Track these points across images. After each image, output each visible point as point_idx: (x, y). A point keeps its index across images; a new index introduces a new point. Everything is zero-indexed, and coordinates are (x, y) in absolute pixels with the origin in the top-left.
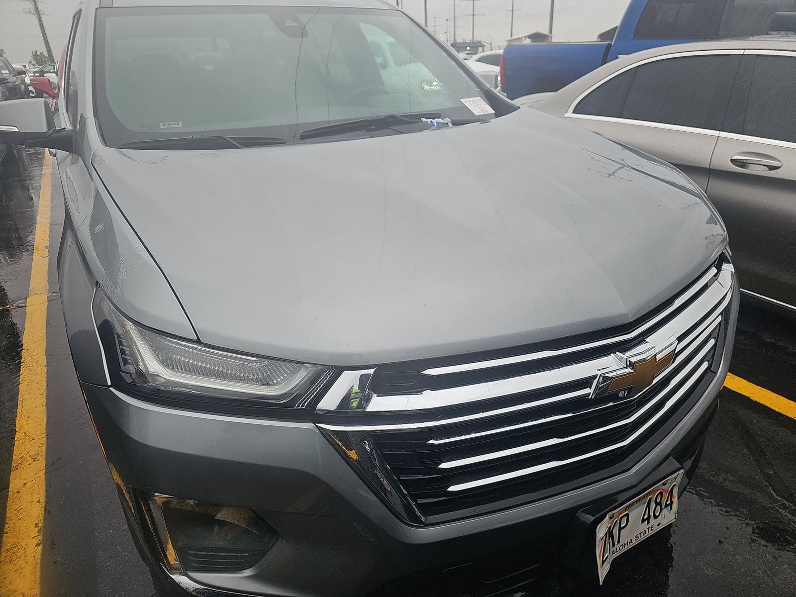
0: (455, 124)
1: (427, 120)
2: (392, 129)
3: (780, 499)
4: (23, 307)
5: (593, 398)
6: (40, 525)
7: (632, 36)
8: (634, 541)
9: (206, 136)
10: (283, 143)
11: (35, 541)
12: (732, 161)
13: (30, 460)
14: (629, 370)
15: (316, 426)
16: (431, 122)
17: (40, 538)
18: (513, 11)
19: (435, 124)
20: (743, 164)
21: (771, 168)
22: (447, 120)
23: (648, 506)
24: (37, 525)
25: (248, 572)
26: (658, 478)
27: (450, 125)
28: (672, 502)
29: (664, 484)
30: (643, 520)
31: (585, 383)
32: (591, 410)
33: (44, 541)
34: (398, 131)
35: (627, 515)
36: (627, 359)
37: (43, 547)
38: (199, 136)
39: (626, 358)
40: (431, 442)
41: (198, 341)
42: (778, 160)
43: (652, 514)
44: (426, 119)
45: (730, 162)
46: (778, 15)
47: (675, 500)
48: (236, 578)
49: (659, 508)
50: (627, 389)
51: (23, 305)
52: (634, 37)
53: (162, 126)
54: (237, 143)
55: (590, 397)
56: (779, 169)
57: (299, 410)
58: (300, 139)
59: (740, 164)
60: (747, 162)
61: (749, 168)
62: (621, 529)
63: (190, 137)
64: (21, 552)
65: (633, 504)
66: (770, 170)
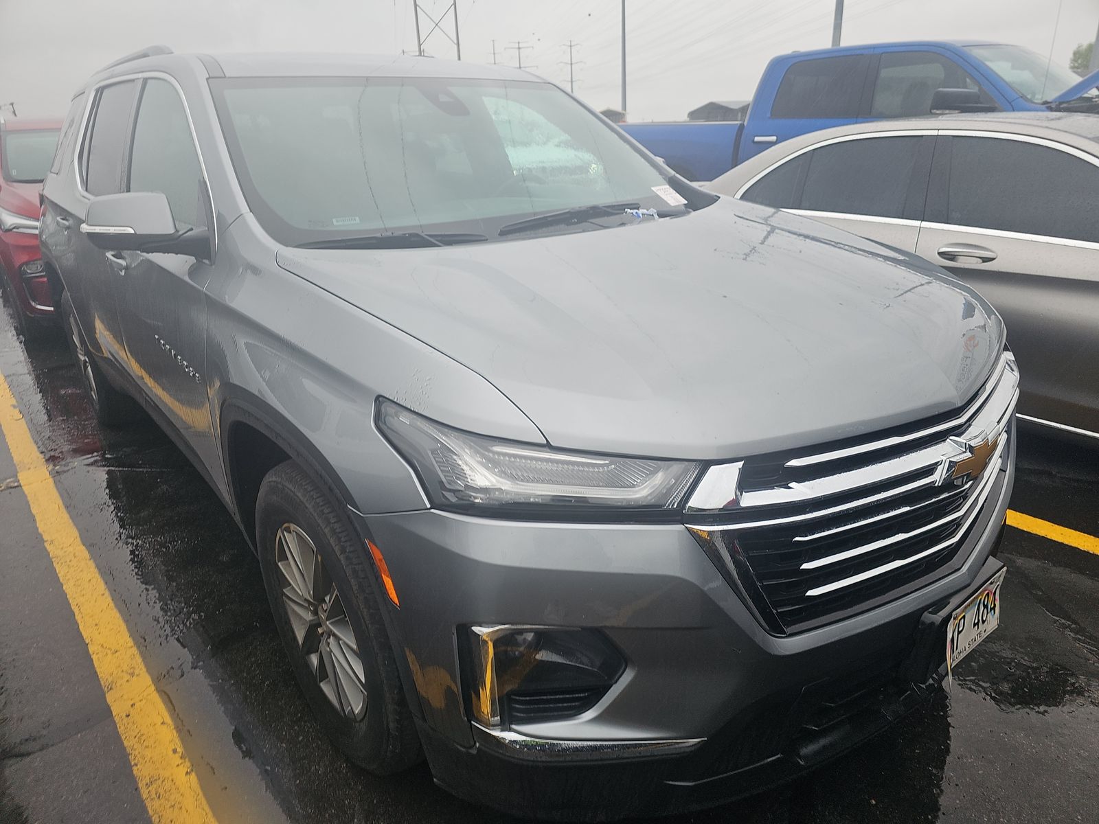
0: (661, 215)
1: (631, 211)
2: (591, 223)
3: (1058, 619)
4: (16, 487)
5: (940, 485)
6: (179, 750)
7: (769, 115)
8: (967, 649)
9: (397, 234)
10: (484, 240)
11: (183, 770)
12: (939, 254)
13: (127, 677)
14: (968, 455)
15: (686, 527)
16: (636, 213)
17: (188, 764)
18: (572, 82)
19: (641, 215)
20: (952, 257)
21: (985, 260)
22: (652, 211)
23: (978, 609)
24: (175, 751)
25: (590, 714)
26: (984, 579)
27: (656, 216)
28: (995, 605)
29: (991, 583)
30: (975, 625)
31: (929, 470)
32: (934, 500)
33: (194, 767)
34: (599, 225)
35: (964, 617)
36: (966, 444)
37: (197, 775)
38: (389, 234)
39: (965, 441)
40: (797, 539)
41: (548, 446)
42: (991, 251)
43: (980, 618)
44: (631, 209)
45: (938, 256)
46: (940, 91)
47: (997, 603)
48: (575, 724)
49: (986, 610)
50: (965, 475)
51: (16, 484)
52: (771, 116)
53: (335, 223)
54: (437, 240)
55: (936, 485)
56: (993, 261)
57: (670, 510)
58: (499, 235)
59: (951, 257)
60: (958, 254)
61: (959, 261)
62: (959, 632)
63: (379, 235)
64: (168, 784)
65: (969, 605)
66: (984, 262)
